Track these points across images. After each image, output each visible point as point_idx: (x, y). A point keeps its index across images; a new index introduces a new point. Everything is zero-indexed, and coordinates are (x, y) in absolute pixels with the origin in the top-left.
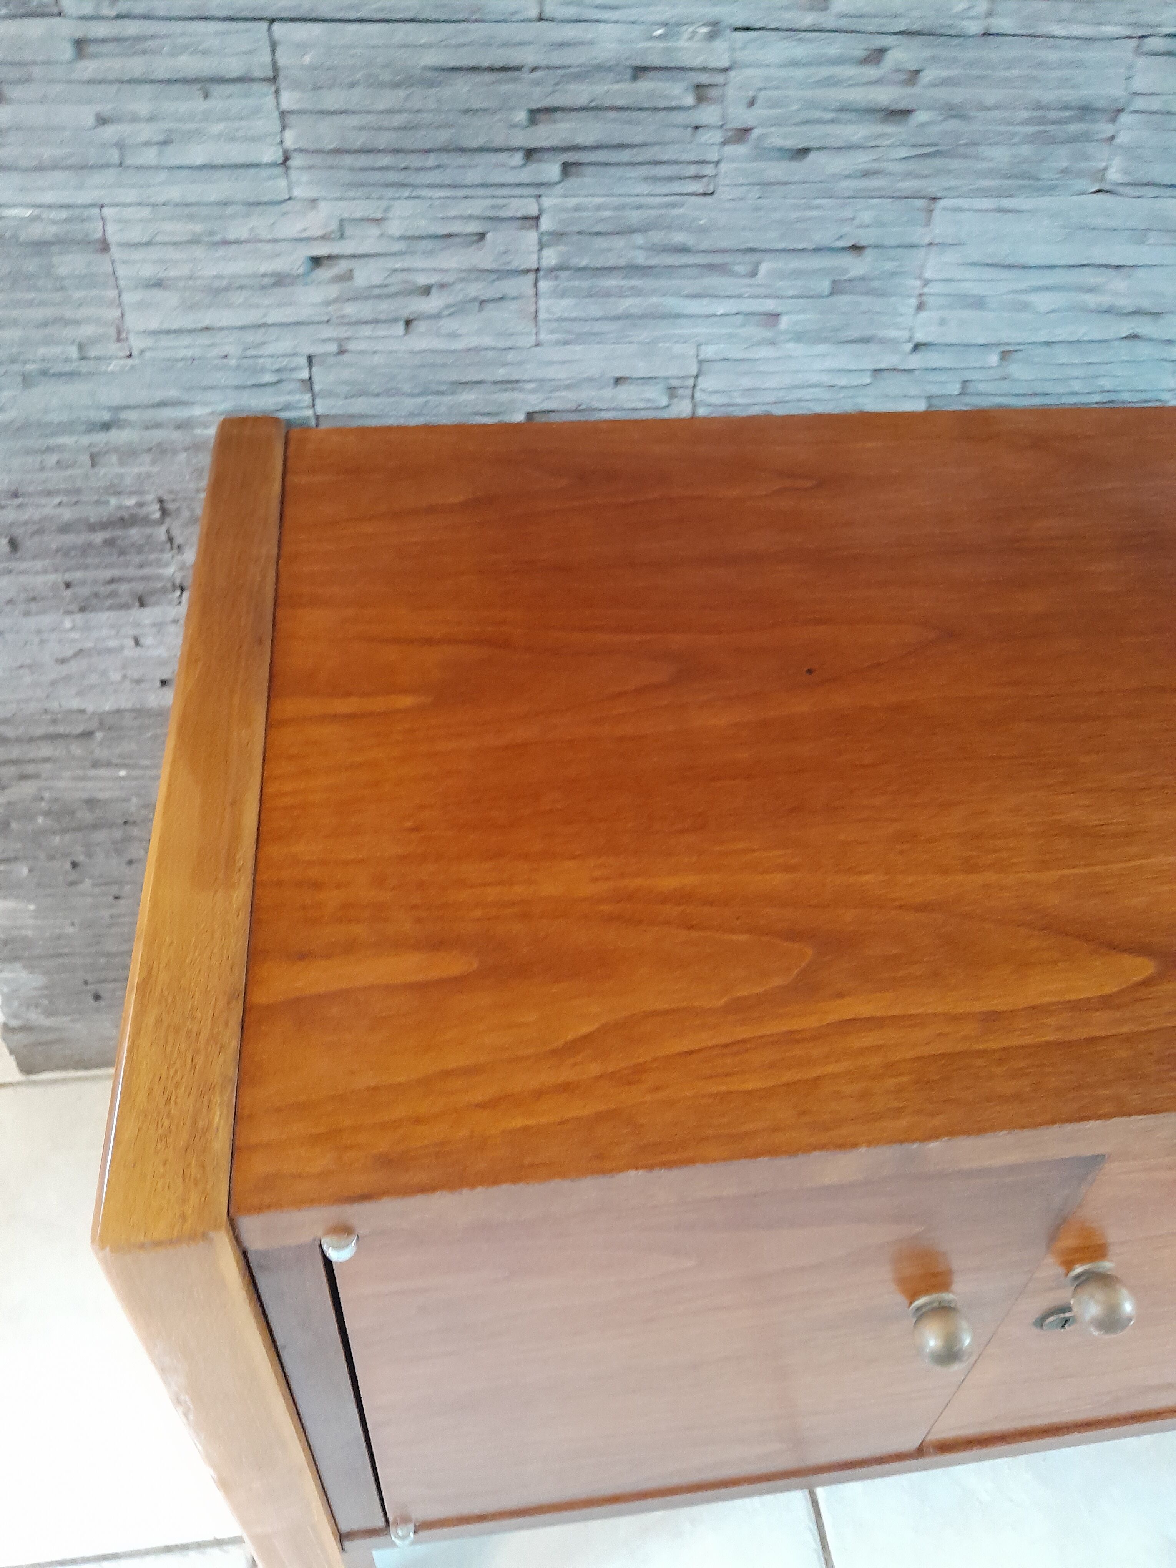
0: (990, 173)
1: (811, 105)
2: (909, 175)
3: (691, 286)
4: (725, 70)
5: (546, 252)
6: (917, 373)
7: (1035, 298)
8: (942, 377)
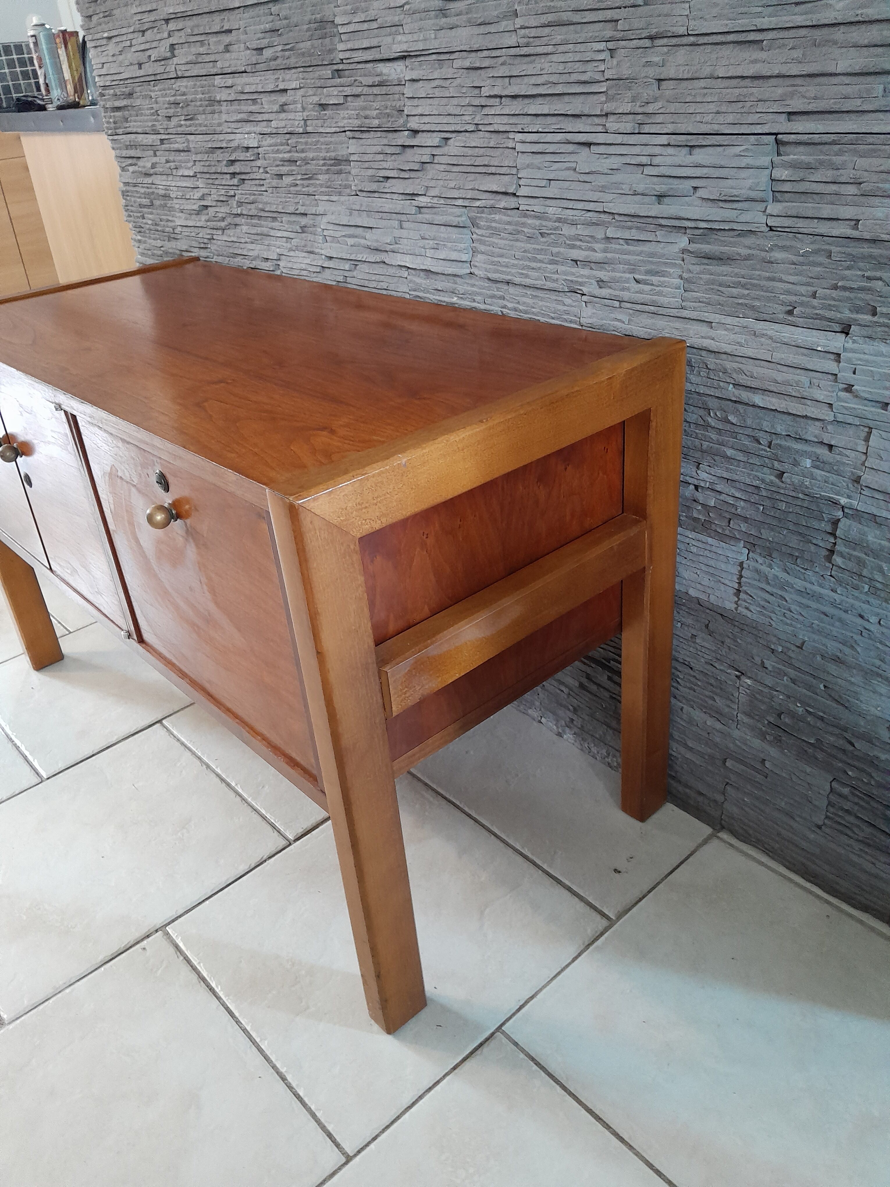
0: (321, 186)
4: (257, 148)
8: (336, 272)
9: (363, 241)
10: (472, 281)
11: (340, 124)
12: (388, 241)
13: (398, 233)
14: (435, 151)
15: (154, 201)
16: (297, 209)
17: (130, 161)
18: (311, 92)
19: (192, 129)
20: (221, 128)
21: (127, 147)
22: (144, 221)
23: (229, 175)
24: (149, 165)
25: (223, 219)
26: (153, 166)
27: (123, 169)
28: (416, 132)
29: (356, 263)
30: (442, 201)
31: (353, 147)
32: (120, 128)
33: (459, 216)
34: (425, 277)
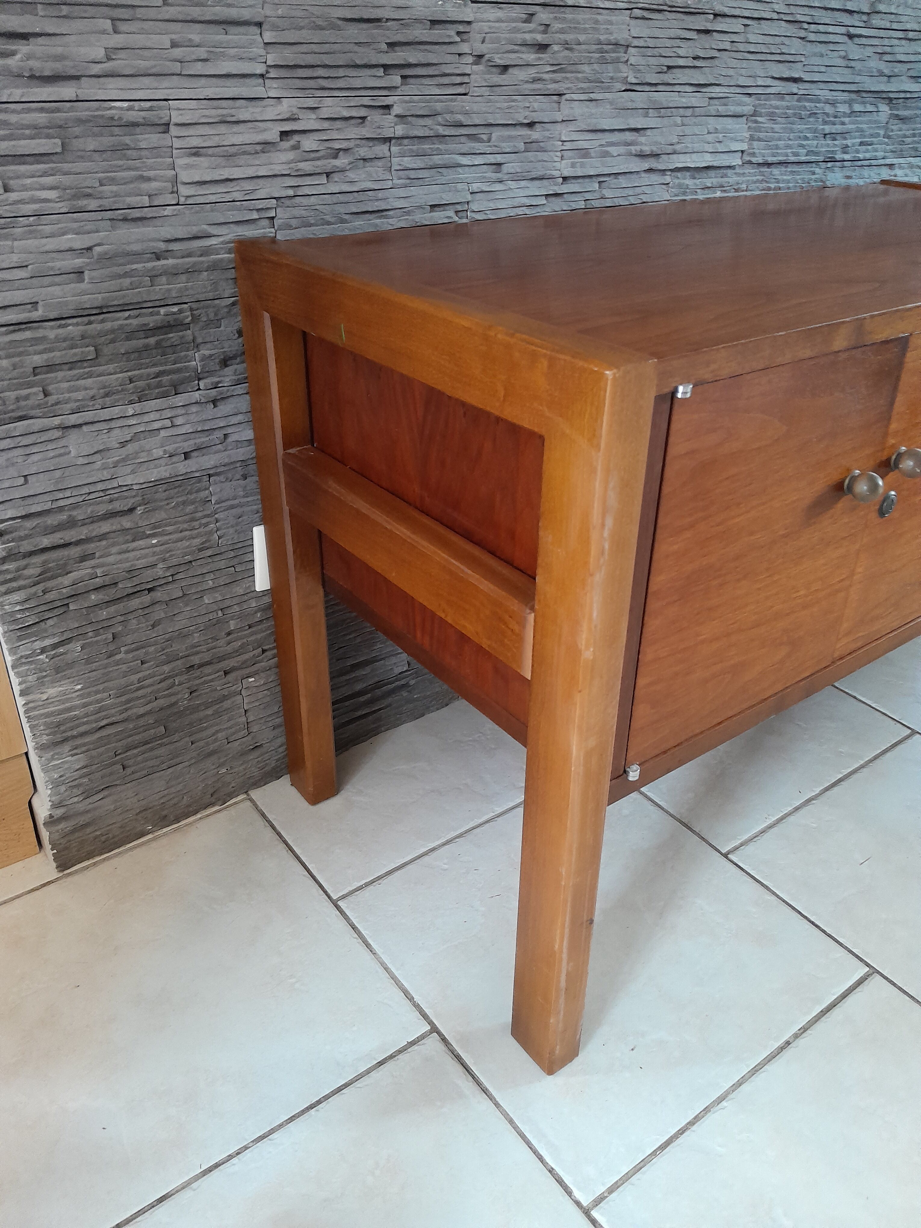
1: (509, 42)
2: (550, 82)
3: (463, 148)
4: (471, 23)
5: (397, 127)
6: (565, 195)
7: (610, 149)
14: (734, 38)
16: (523, 118)
31: (637, 29)
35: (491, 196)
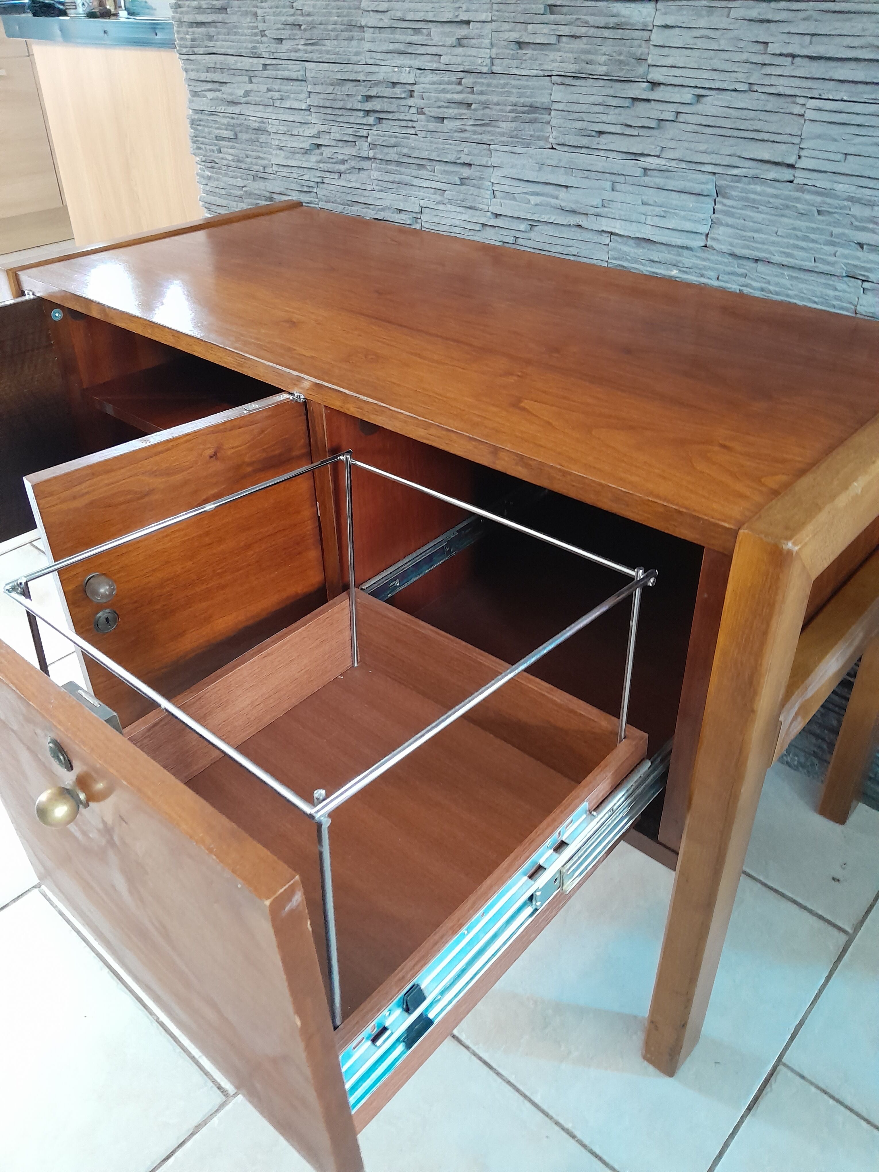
0: (502, 134)
1: (438, 100)
2: (475, 133)
3: (415, 173)
4: (413, 85)
5: (371, 151)
6: (496, 228)
7: (530, 197)
8: (505, 232)
9: (553, 201)
10: (705, 255)
11: (545, 67)
12: (594, 204)
13: (608, 195)
14: (681, 109)
15: (240, 135)
16: (459, 159)
17: (209, 86)
18: (506, 26)
19: (315, 56)
20: (359, 58)
21: (208, 70)
22: (221, 155)
23: (362, 113)
24: (241, 92)
25: (343, 162)
26: (247, 94)
27: (195, 94)
28: (655, 85)
29: (533, 224)
30: (684, 165)
31: (558, 94)
32: (198, 46)
33: (703, 183)
34: (634, 245)
35: (435, 212)
